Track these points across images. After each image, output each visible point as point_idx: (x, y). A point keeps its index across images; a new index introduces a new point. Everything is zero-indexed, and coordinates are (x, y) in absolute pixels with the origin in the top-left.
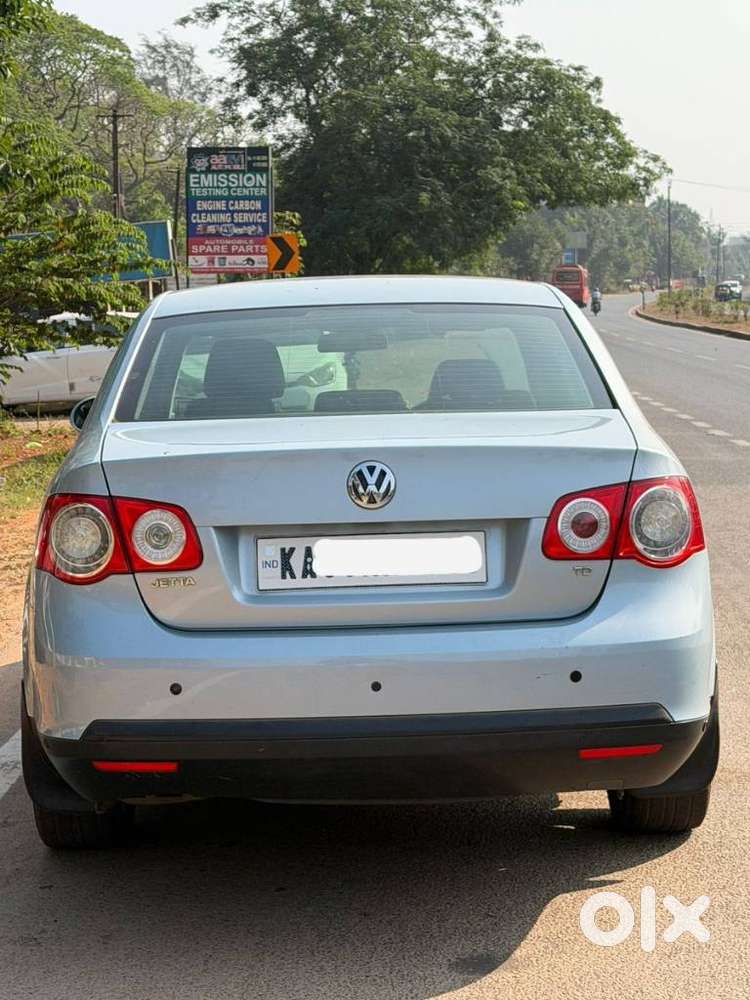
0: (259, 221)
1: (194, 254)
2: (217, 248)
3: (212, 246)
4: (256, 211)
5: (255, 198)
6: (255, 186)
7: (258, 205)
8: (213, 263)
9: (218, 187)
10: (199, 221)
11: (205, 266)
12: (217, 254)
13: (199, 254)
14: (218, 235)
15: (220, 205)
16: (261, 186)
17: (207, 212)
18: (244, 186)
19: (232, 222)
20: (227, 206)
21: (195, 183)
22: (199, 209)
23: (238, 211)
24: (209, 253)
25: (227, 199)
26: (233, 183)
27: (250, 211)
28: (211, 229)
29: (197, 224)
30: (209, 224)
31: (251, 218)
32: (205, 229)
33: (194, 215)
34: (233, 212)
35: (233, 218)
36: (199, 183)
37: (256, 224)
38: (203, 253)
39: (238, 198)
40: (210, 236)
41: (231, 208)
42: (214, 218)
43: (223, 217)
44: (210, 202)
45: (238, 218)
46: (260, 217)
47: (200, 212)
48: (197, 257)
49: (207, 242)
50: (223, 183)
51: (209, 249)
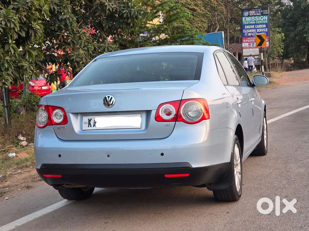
0: (265, 31)
1: (245, 43)
2: (251, 40)
3: (250, 40)
4: (264, 28)
5: (264, 24)
6: (264, 20)
7: (265, 26)
8: (250, 45)
9: (252, 21)
10: (246, 32)
11: (248, 46)
12: (251, 42)
13: (245, 42)
14: (252, 36)
15: (253, 27)
16: (266, 20)
17: (248, 29)
18: (260, 20)
19: (256, 32)
20: (255, 27)
21: (244, 20)
22: (246, 28)
23: (258, 28)
24: (249, 42)
25: (255, 24)
26: (257, 19)
27: (262, 28)
28: (250, 34)
29: (245, 33)
30: (249, 33)
31: (262, 30)
32: (248, 34)
33: (244, 30)
34: (256, 29)
35: (256, 30)
36: (246, 20)
37: (264, 32)
38: (247, 42)
39: (258, 24)
40: (249, 37)
41: (256, 28)
42: (251, 31)
43: (253, 31)
44: (249, 26)
45: (258, 30)
46: (265, 30)
47: (246, 29)
48: (245, 44)
49: (248, 38)
50: (253, 19)
51: (249, 41)
